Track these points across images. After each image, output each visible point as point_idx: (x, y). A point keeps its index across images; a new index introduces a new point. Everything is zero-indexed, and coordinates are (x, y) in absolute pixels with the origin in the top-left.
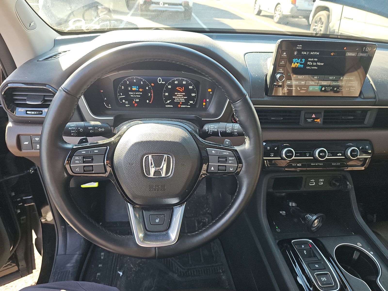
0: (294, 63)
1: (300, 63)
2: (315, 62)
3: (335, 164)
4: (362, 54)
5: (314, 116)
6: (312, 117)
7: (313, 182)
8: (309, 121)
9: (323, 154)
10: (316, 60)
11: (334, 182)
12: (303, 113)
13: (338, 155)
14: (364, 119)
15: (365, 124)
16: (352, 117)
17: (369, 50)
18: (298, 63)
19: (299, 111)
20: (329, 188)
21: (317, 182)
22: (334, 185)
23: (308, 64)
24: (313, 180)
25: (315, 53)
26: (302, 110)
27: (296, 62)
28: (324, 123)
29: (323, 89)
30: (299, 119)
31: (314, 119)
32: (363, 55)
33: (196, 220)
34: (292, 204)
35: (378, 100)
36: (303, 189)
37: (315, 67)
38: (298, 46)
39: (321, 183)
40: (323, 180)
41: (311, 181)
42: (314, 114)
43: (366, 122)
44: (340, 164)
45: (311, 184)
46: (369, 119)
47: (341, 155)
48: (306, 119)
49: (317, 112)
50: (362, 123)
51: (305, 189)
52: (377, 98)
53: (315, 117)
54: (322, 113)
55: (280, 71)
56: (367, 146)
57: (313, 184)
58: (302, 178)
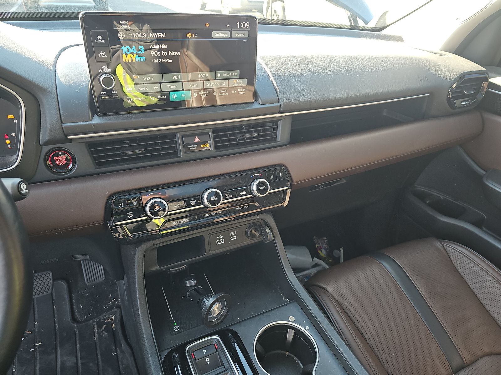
0: (127, 55)
1: (137, 54)
2: (164, 50)
3: (241, 208)
4: (239, 35)
5: (197, 140)
6: (195, 141)
7: (222, 239)
8: (193, 148)
9: (216, 198)
10: (164, 46)
11: (253, 231)
12: (179, 136)
13: (241, 194)
14: (276, 134)
15: (278, 142)
16: (257, 134)
17: (247, 26)
18: (133, 54)
19: (172, 135)
20: (247, 242)
21: (227, 238)
22: (253, 236)
23: (153, 54)
24: (221, 237)
25: (158, 36)
26: (177, 133)
27: (130, 52)
28: (217, 148)
29: (196, 95)
30: (175, 148)
31: (199, 144)
32: (241, 34)
33: (95, 323)
34: (190, 283)
35: (284, 104)
36: (209, 252)
37: (168, 60)
38: (121, 22)
39: (234, 238)
40: (236, 233)
41: (218, 238)
42: (197, 137)
43: (279, 138)
44: (248, 206)
45: (220, 242)
46: (283, 133)
47: (245, 193)
48: (185, 146)
49: (201, 132)
50: (275, 139)
51: (211, 253)
52: (281, 100)
53: (199, 141)
54: (210, 133)
55: (104, 71)
56: (281, 174)
57: (222, 241)
58: (203, 237)
